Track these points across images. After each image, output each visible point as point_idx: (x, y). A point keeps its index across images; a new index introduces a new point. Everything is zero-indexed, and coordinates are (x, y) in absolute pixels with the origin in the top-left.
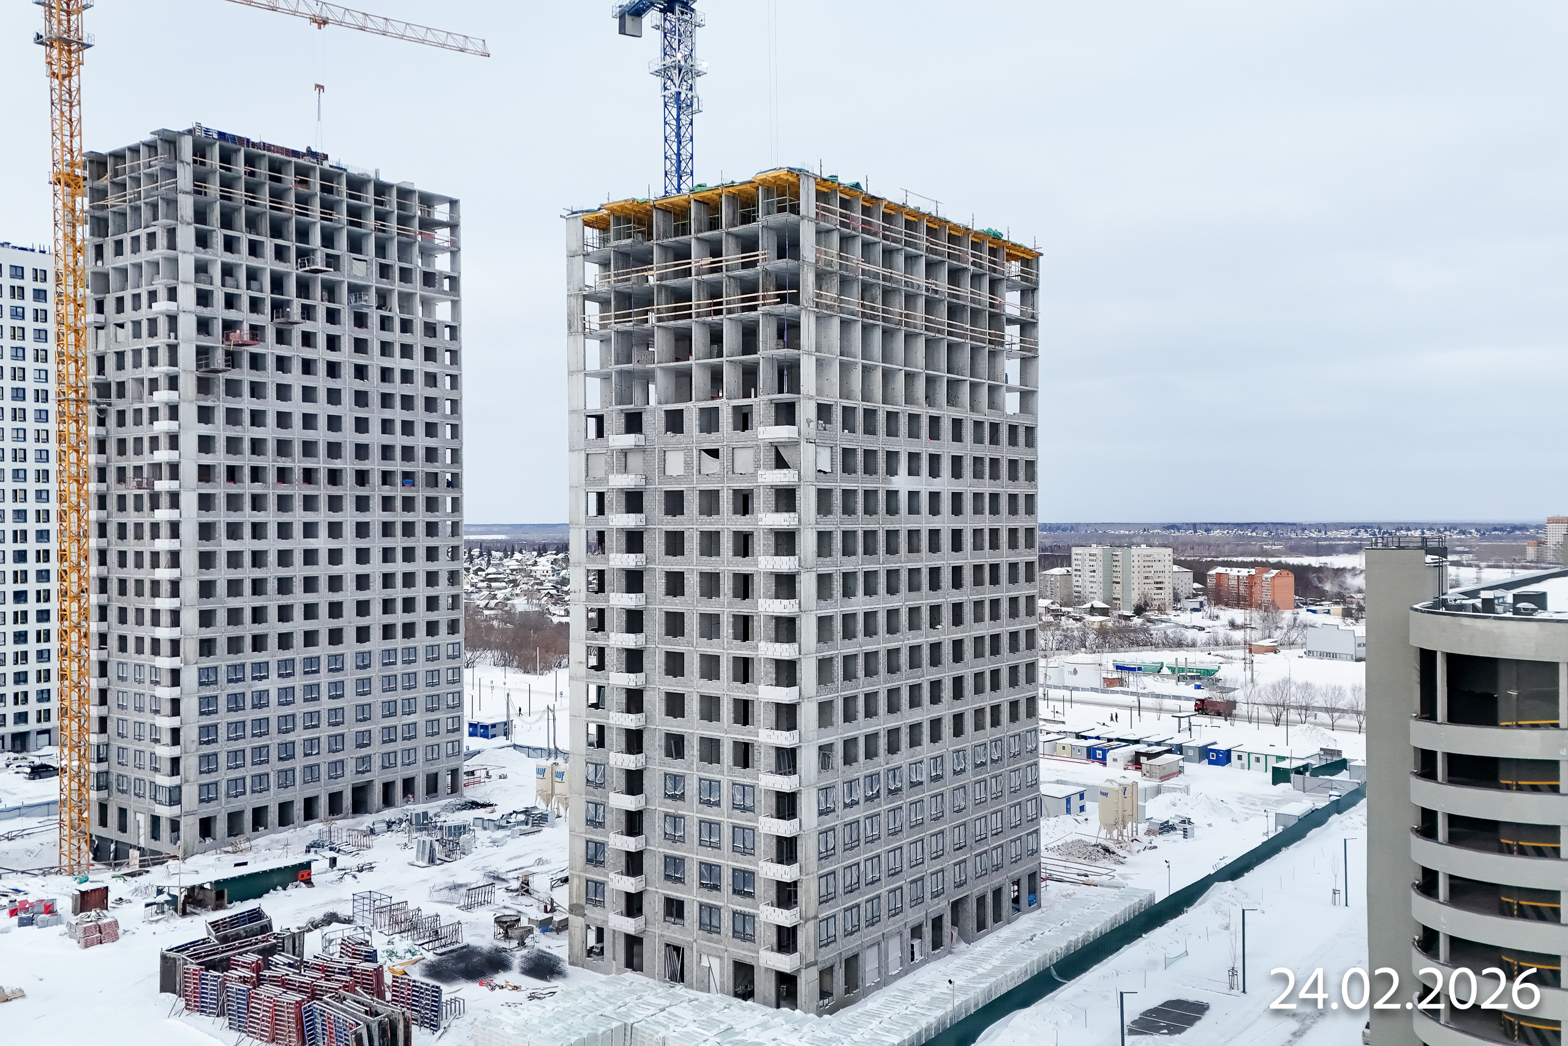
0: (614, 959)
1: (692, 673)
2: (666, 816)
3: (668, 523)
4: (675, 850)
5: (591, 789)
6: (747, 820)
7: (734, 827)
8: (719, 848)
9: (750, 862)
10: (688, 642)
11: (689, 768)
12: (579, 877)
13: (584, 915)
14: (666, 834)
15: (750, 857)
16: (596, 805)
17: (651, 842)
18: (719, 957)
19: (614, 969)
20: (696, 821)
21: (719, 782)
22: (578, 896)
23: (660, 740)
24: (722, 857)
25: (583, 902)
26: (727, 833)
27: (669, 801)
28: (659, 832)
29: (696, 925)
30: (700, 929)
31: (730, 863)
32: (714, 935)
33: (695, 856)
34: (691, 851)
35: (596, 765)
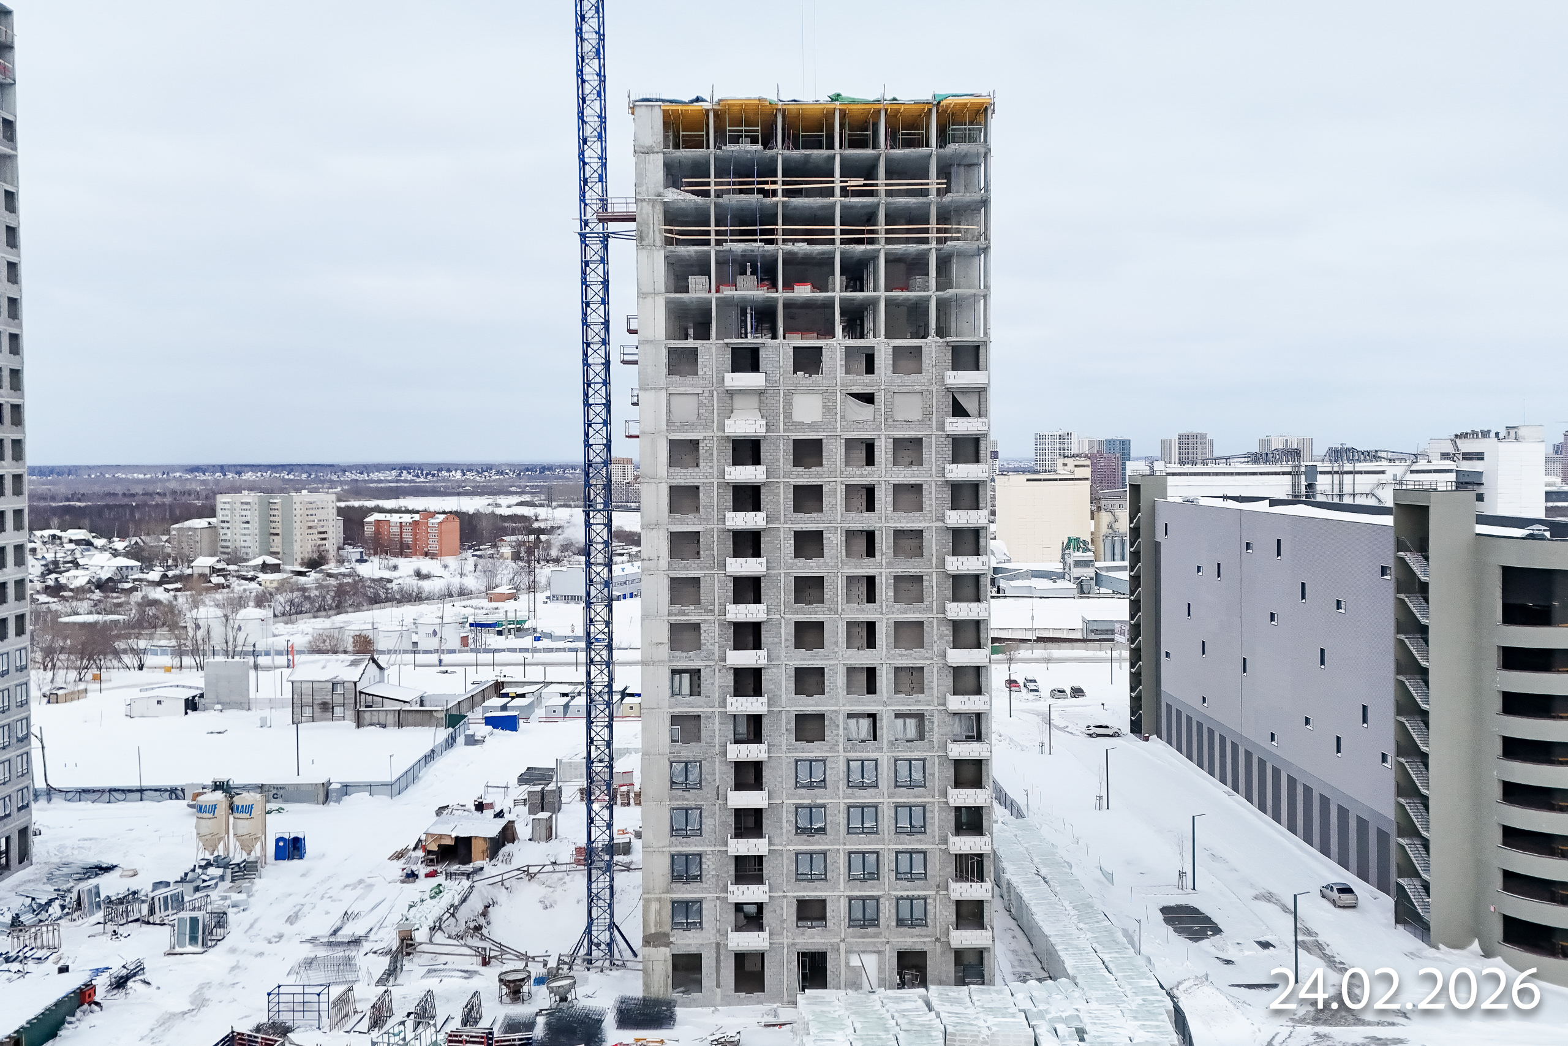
0: (718, 986)
1: (836, 643)
2: (797, 808)
3: (798, 476)
4: (813, 845)
5: (680, 792)
6: (916, 797)
7: (896, 807)
8: (877, 833)
9: (919, 841)
10: (830, 610)
11: (831, 749)
12: (659, 900)
13: (668, 944)
14: (798, 828)
15: (920, 836)
16: (687, 810)
17: (776, 840)
18: (879, 952)
19: (719, 997)
20: (843, 807)
21: (876, 761)
22: (659, 923)
23: (788, 723)
24: (883, 841)
25: (667, 928)
26: (887, 815)
27: (803, 791)
28: (788, 827)
29: (844, 923)
30: (850, 926)
31: (891, 847)
32: (870, 930)
33: (841, 847)
34: (835, 841)
35: (686, 763)
